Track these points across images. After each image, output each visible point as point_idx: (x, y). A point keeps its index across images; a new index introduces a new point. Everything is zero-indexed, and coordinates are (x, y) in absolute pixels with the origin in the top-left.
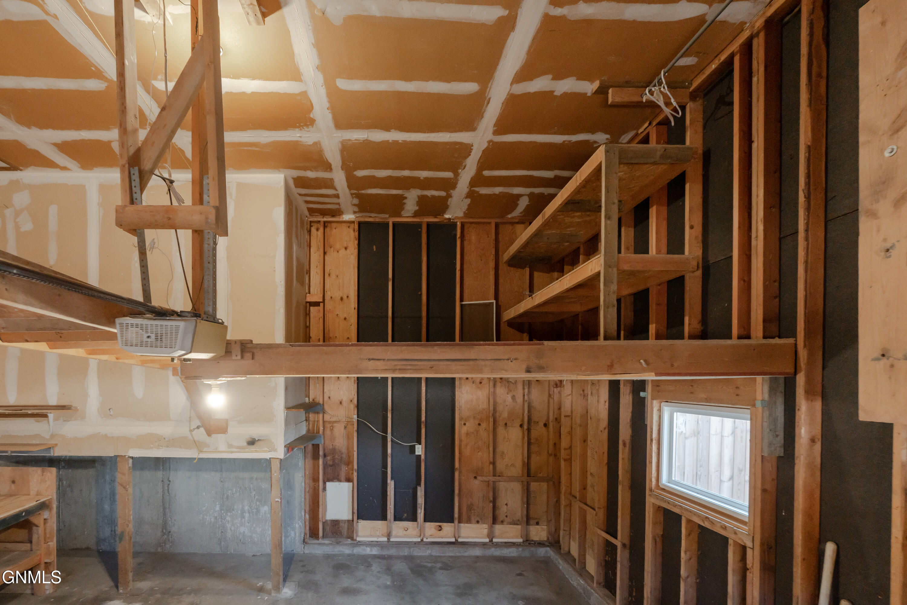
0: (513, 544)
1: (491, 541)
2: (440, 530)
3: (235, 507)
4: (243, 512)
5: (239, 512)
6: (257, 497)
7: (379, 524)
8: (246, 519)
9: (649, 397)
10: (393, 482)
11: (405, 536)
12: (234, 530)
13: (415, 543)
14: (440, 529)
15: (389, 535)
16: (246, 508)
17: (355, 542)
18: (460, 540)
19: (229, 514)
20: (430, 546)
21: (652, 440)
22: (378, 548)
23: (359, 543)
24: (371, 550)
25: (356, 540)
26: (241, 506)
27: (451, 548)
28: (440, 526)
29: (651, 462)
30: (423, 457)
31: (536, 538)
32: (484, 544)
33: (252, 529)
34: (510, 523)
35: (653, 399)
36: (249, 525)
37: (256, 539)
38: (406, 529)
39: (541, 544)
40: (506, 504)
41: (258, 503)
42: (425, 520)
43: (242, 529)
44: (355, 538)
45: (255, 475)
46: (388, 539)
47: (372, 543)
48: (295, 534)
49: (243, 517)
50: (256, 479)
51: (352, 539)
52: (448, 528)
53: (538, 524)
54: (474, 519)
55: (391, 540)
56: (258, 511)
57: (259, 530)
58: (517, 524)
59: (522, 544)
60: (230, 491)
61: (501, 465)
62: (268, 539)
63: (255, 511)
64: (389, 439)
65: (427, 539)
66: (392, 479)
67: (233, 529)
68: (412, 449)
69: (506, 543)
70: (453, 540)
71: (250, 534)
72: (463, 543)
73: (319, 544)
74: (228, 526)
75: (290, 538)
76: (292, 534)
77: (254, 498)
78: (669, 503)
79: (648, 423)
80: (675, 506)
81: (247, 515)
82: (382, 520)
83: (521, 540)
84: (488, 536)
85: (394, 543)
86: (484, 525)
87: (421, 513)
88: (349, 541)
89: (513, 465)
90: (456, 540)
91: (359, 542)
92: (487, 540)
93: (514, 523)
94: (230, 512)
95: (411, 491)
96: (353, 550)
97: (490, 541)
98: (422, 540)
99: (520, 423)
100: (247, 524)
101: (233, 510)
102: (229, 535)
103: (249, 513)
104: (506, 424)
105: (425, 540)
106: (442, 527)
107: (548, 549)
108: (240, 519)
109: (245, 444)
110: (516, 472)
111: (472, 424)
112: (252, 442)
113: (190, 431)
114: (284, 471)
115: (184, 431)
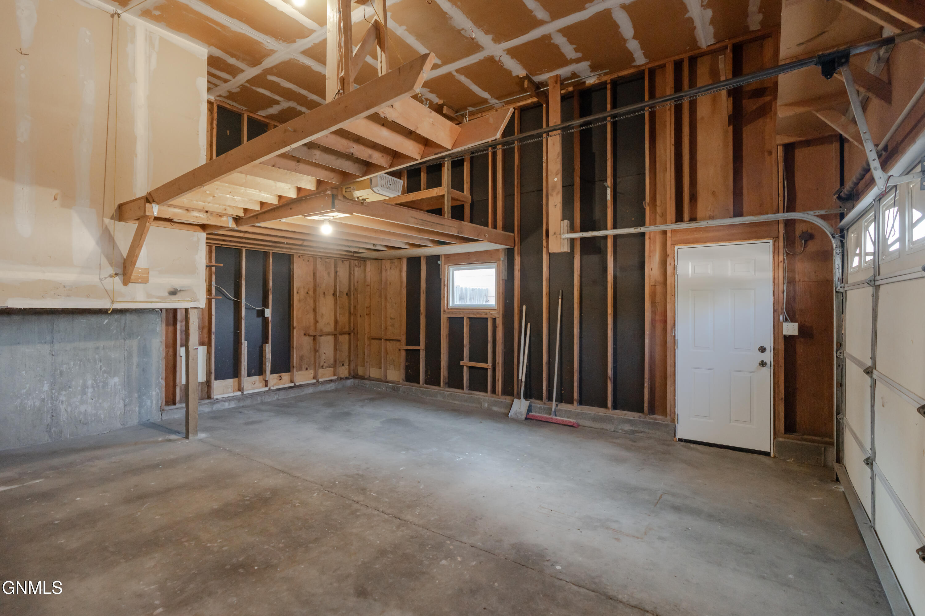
0: (331, 381)
1: (318, 381)
2: (281, 379)
3: (73, 383)
4: (84, 387)
5: (79, 388)
6: (104, 369)
7: (231, 382)
8: (89, 395)
9: (443, 264)
10: (246, 342)
11: (253, 389)
12: (71, 411)
13: (265, 392)
14: (280, 378)
15: (240, 389)
16: (90, 382)
17: (212, 400)
18: (297, 384)
19: (64, 393)
20: (277, 392)
21: (445, 285)
22: (235, 401)
23: (216, 401)
24: (229, 404)
25: (213, 398)
26: (81, 381)
27: (292, 391)
28: (280, 376)
29: (444, 297)
30: (270, 319)
31: (342, 376)
32: (313, 384)
33: (98, 405)
34: (327, 367)
35: (445, 264)
36: (93, 401)
37: (102, 416)
38: (254, 383)
39: (347, 378)
40: (325, 353)
41: (106, 375)
42: (272, 372)
43: (83, 408)
44: (212, 397)
45: (101, 344)
46: (242, 392)
47: (229, 398)
48: (152, 402)
49: (84, 394)
50: (104, 348)
51: (209, 397)
52: (286, 376)
53: (343, 365)
54: (304, 368)
55: (245, 393)
56: (105, 384)
57: (106, 405)
58: (331, 367)
59: (336, 380)
60: (65, 366)
61: (320, 325)
62: (119, 413)
63: (101, 384)
64: (243, 305)
65: (273, 387)
66: (245, 340)
67: (69, 409)
68: (261, 313)
69: (327, 381)
70: (292, 385)
71: (94, 412)
72: (300, 386)
73: (176, 408)
74: (62, 407)
75: (145, 407)
76: (149, 402)
77: (101, 369)
78: (456, 314)
79: (442, 277)
80: (460, 314)
81: (90, 391)
82: (233, 378)
83: (335, 377)
84: (314, 378)
85: (248, 395)
86: (311, 371)
87: (268, 366)
88: (207, 401)
89: (328, 324)
90: (294, 384)
91: (217, 399)
92: (315, 381)
93: (330, 367)
94: (65, 390)
95: (258, 349)
96: (212, 408)
97: (317, 381)
98: (269, 389)
99: (333, 293)
100: (91, 401)
101: (70, 387)
102: (64, 417)
103: (93, 387)
104: (324, 293)
105: (272, 388)
106: (282, 377)
107: (352, 380)
108: (79, 397)
109: (167, 294)
110: (330, 328)
111: (302, 292)
112: (173, 293)
113: (101, 280)
114: (139, 337)
115: (92, 278)
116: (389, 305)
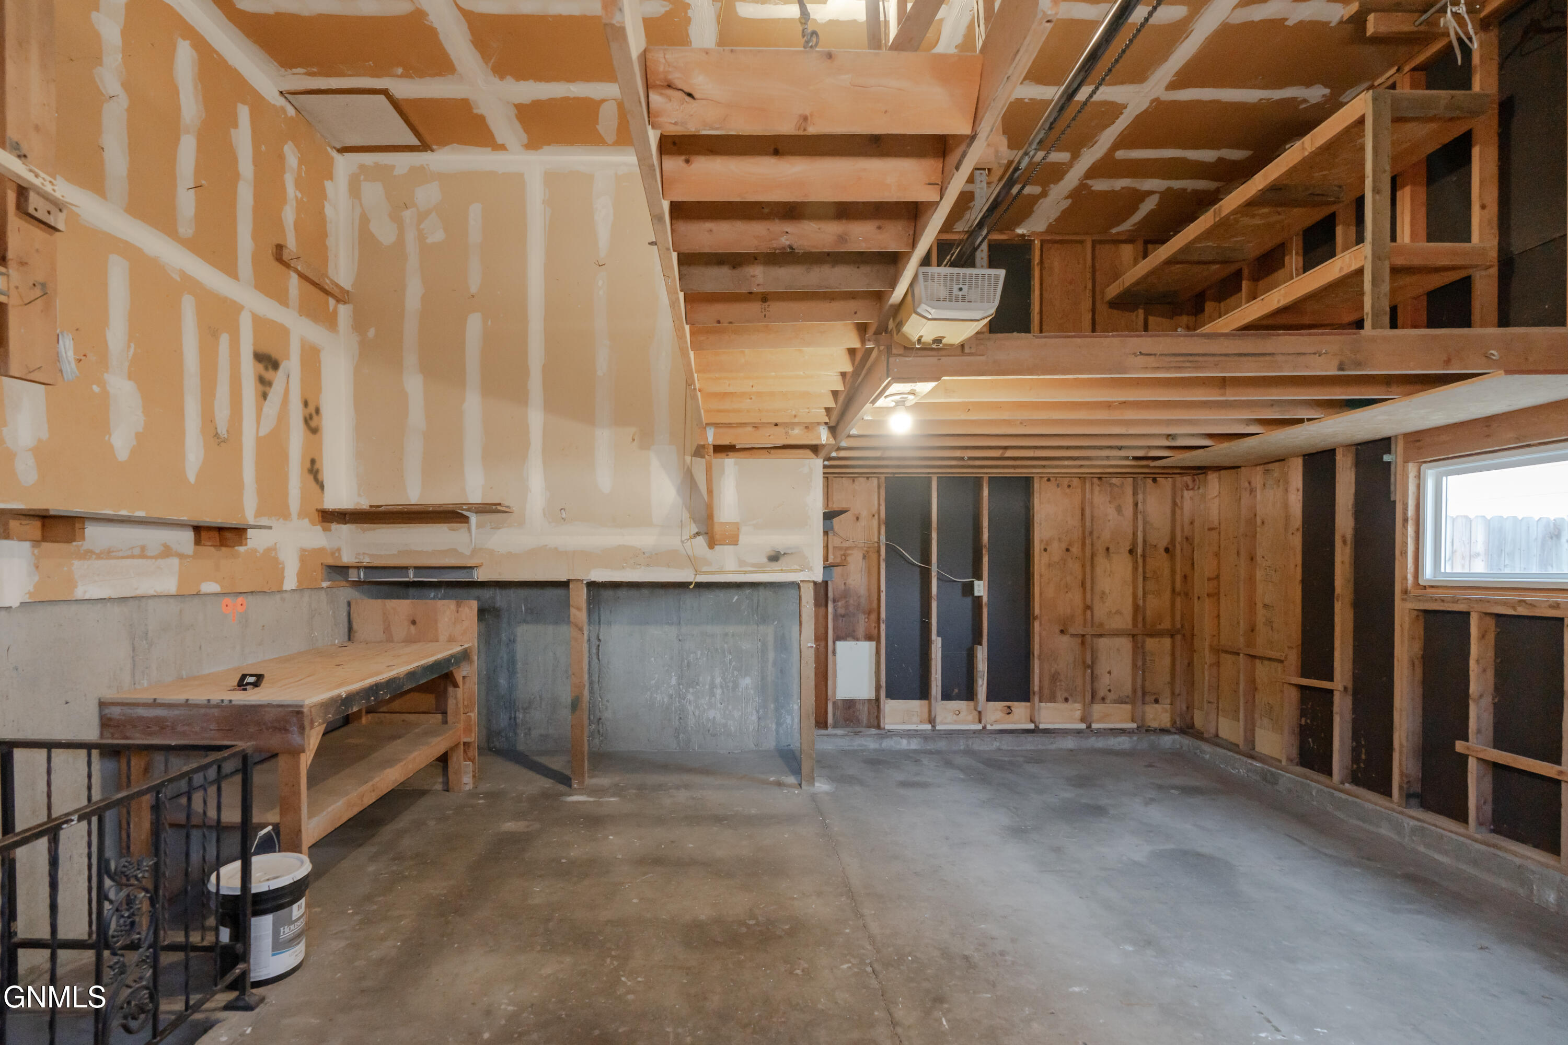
0: (1123, 731)
1: (1089, 727)
2: (1009, 713)
3: (701, 679)
4: (713, 686)
5: (707, 687)
6: (734, 664)
7: (916, 705)
8: (718, 697)
9: (1400, 460)
10: (940, 639)
11: (956, 722)
12: (699, 716)
13: (975, 732)
14: (1009, 711)
15: (932, 721)
16: (718, 681)
17: (882, 732)
18: (1042, 726)
19: (691, 690)
20: (997, 736)
21: (1406, 520)
22: (919, 739)
23: (889, 733)
24: (909, 743)
25: (884, 729)
26: (709, 678)
27: (1030, 738)
28: (1009, 707)
29: (1404, 553)
30: (985, 599)
31: (1154, 725)
32: (1079, 732)
33: (727, 712)
34: (1116, 701)
35: (1406, 461)
36: (722, 706)
37: (732, 729)
38: (957, 712)
39: (1164, 731)
40: (1109, 673)
41: (736, 673)
42: (990, 698)
43: (711, 714)
44: (882, 725)
45: (731, 629)
46: (933, 726)
47: (909, 733)
48: (793, 720)
49: (712, 695)
50: (733, 635)
51: (878, 727)
52: (1020, 709)
53: (1156, 701)
54: (1060, 695)
55: (938, 728)
56: (736, 686)
57: (737, 714)
58: (1126, 703)
59: (1136, 731)
60: (692, 655)
61: (1100, 612)
62: (751, 728)
63: (730, 685)
64: (934, 574)
65: (992, 725)
66: (938, 635)
67: (697, 713)
68: (968, 589)
69: (1111, 729)
70: (1032, 726)
71: (724, 721)
72: (1046, 731)
73: (828, 735)
74: (691, 708)
75: (784, 726)
76: (789, 721)
77: (730, 664)
78: (1443, 601)
79: (1397, 497)
80: (1456, 601)
81: (718, 691)
82: (920, 699)
83: (1134, 725)
84: (1083, 720)
85: (942, 732)
86: (1076, 705)
87: (982, 686)
88: (873, 731)
89: (1118, 612)
90: (1036, 726)
91: (889, 731)
92: (1083, 726)
93: (1121, 701)
94: (693, 688)
95: (964, 653)
96: (881, 744)
97: (1087, 728)
98: (984, 728)
99: (1128, 548)
100: (719, 705)
101: (697, 684)
102: (691, 721)
103: (722, 687)
104: (1108, 549)
105: (989, 727)
106: (1012, 709)
107: (1176, 737)
108: (707, 698)
109: (765, 560)
110: (1124, 621)
111: (1056, 549)
112: (774, 558)
113: (682, 542)
114: (776, 623)
115: (673, 541)
116: (1259, 575)
